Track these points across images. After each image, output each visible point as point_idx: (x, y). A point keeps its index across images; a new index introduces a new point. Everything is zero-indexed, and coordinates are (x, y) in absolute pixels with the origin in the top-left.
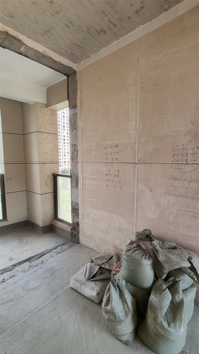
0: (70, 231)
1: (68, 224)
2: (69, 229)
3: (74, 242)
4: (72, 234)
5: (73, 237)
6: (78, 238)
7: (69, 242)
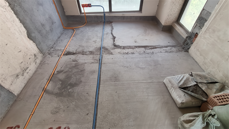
0: (185, 38)
1: (186, 31)
2: (185, 35)
3: (183, 49)
4: (186, 41)
5: (185, 44)
6: (189, 47)
7: (179, 46)
